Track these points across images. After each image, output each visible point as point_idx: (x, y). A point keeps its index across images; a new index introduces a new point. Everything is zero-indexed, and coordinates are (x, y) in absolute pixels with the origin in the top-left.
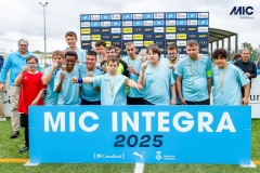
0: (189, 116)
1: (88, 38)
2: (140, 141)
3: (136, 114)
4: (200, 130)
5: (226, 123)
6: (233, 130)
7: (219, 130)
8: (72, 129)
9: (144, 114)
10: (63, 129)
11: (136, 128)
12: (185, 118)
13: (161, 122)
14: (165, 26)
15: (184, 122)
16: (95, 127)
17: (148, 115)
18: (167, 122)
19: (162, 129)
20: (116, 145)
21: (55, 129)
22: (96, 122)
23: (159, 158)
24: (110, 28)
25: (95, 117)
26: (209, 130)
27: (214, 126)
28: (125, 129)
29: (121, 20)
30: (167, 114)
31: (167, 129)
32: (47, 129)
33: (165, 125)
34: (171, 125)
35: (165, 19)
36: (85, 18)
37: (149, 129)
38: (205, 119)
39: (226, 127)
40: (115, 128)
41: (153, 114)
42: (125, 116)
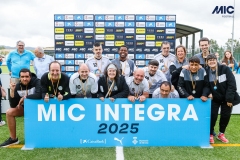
0: (160, 107)
1: (62, 37)
2: (119, 128)
3: (117, 106)
4: (170, 119)
5: (190, 113)
6: (196, 118)
7: (185, 119)
8: (62, 118)
9: (123, 106)
10: (54, 119)
11: (116, 117)
12: (157, 109)
13: (138, 112)
14: (135, 28)
15: (156, 113)
16: (82, 117)
17: (127, 107)
18: (142, 112)
19: (138, 118)
20: (99, 132)
21: (47, 119)
22: (82, 112)
23: (135, 142)
24: (83, 28)
25: (82, 108)
26: (177, 119)
27: (181, 115)
28: (107, 118)
29: (94, 21)
30: (142, 106)
31: (142, 119)
32: (40, 119)
33: (141, 115)
34: (145, 115)
35: (135, 21)
36: (59, 18)
37: (127, 118)
38: (174, 110)
39: (190, 117)
40: (99, 118)
41: (131, 106)
42: (107, 107)
